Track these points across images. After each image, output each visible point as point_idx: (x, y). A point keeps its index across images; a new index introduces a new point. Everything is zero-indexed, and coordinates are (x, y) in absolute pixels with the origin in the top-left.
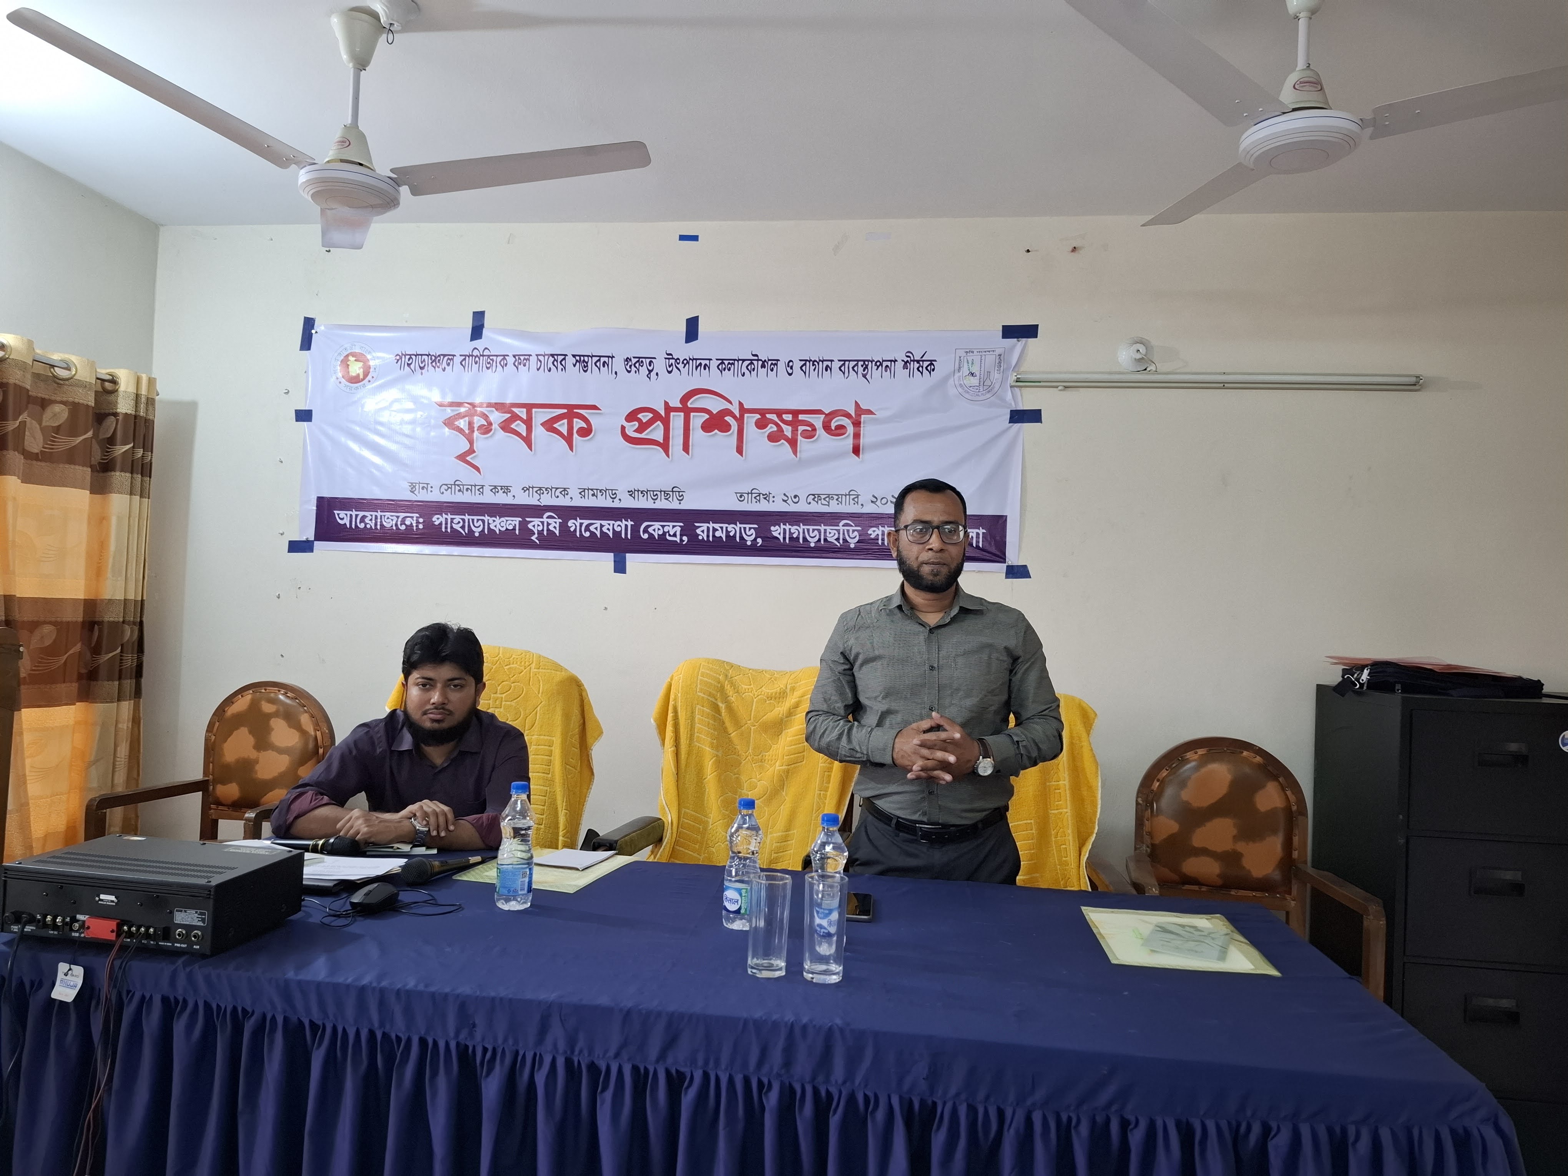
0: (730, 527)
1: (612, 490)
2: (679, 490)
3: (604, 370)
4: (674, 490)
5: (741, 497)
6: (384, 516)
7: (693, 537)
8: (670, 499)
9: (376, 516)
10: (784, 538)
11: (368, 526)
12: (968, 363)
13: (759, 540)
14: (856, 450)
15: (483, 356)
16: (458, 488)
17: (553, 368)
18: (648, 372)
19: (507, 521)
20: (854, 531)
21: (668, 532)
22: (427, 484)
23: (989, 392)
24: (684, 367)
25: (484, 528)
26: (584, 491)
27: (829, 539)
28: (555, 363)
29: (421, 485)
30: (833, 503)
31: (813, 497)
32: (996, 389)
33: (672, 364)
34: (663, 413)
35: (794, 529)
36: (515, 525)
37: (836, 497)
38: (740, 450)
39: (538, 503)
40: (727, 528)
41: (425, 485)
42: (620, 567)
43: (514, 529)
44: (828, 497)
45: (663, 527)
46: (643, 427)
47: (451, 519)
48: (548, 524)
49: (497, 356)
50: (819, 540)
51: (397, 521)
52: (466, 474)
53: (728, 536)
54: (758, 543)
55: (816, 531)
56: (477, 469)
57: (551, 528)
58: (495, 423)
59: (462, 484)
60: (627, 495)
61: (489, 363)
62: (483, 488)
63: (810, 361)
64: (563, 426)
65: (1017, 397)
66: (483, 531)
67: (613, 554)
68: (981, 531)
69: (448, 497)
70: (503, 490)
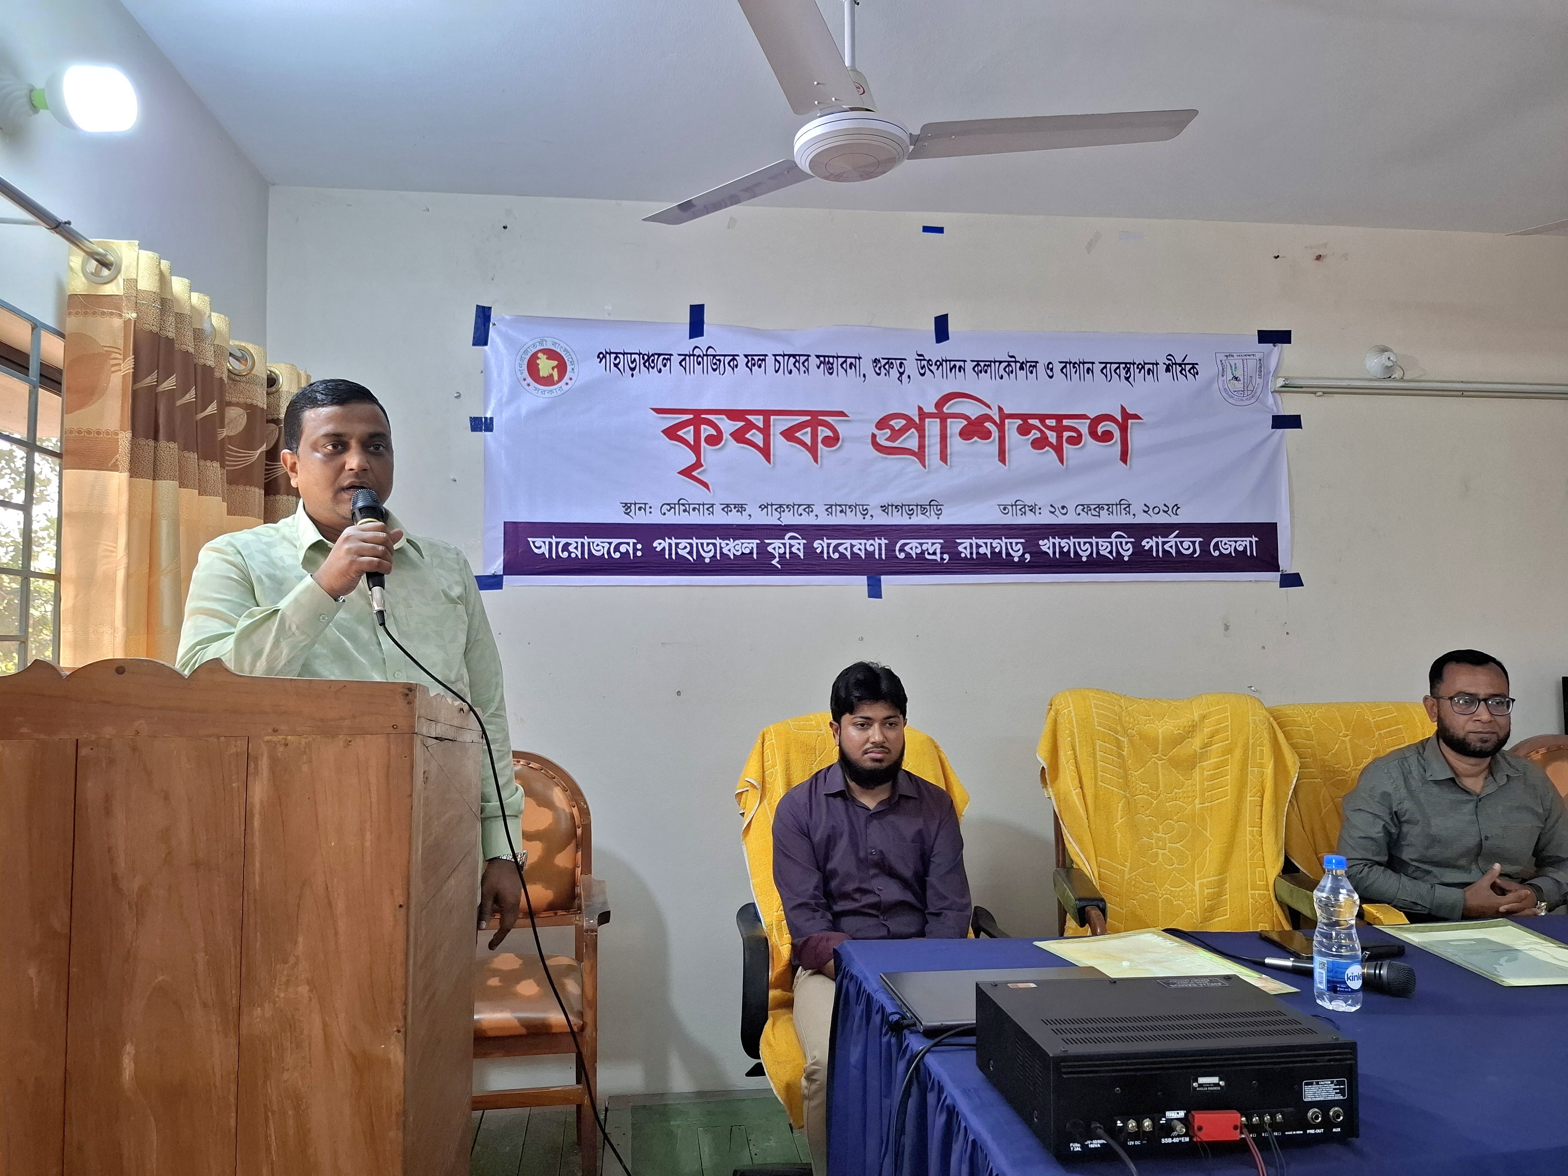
0: (995, 543)
1: (863, 505)
2: (937, 504)
3: (851, 372)
4: (932, 503)
5: (1004, 509)
6: (594, 543)
7: (956, 556)
8: (928, 514)
9: (583, 544)
10: (1054, 553)
11: (573, 555)
12: (1231, 367)
13: (1027, 556)
14: (1124, 457)
15: (707, 355)
16: (682, 508)
17: (794, 370)
18: (899, 375)
19: (742, 544)
20: (1127, 543)
21: (927, 549)
22: (645, 504)
23: (1253, 397)
24: (938, 369)
25: (715, 553)
26: (831, 507)
27: (1101, 552)
28: (797, 364)
29: (638, 506)
30: (1104, 513)
31: (1082, 507)
33: (924, 366)
34: (917, 420)
35: (1064, 542)
36: (752, 548)
37: (1106, 507)
38: (1002, 459)
39: (779, 523)
40: (991, 543)
41: (643, 506)
42: (875, 591)
43: (751, 553)
44: (1098, 507)
45: (921, 544)
46: (896, 434)
47: (676, 543)
48: (791, 546)
49: (725, 356)
50: (1091, 554)
51: (609, 548)
52: (692, 492)
53: (993, 553)
54: (1026, 559)
55: (1087, 544)
56: (706, 485)
57: (794, 550)
58: (726, 432)
59: (686, 502)
60: (880, 511)
61: (715, 364)
62: (712, 507)
63: (1070, 363)
64: (805, 435)
65: (1280, 402)
66: (715, 556)
67: (865, 577)
68: (1253, 539)
69: (671, 518)
70: (737, 509)
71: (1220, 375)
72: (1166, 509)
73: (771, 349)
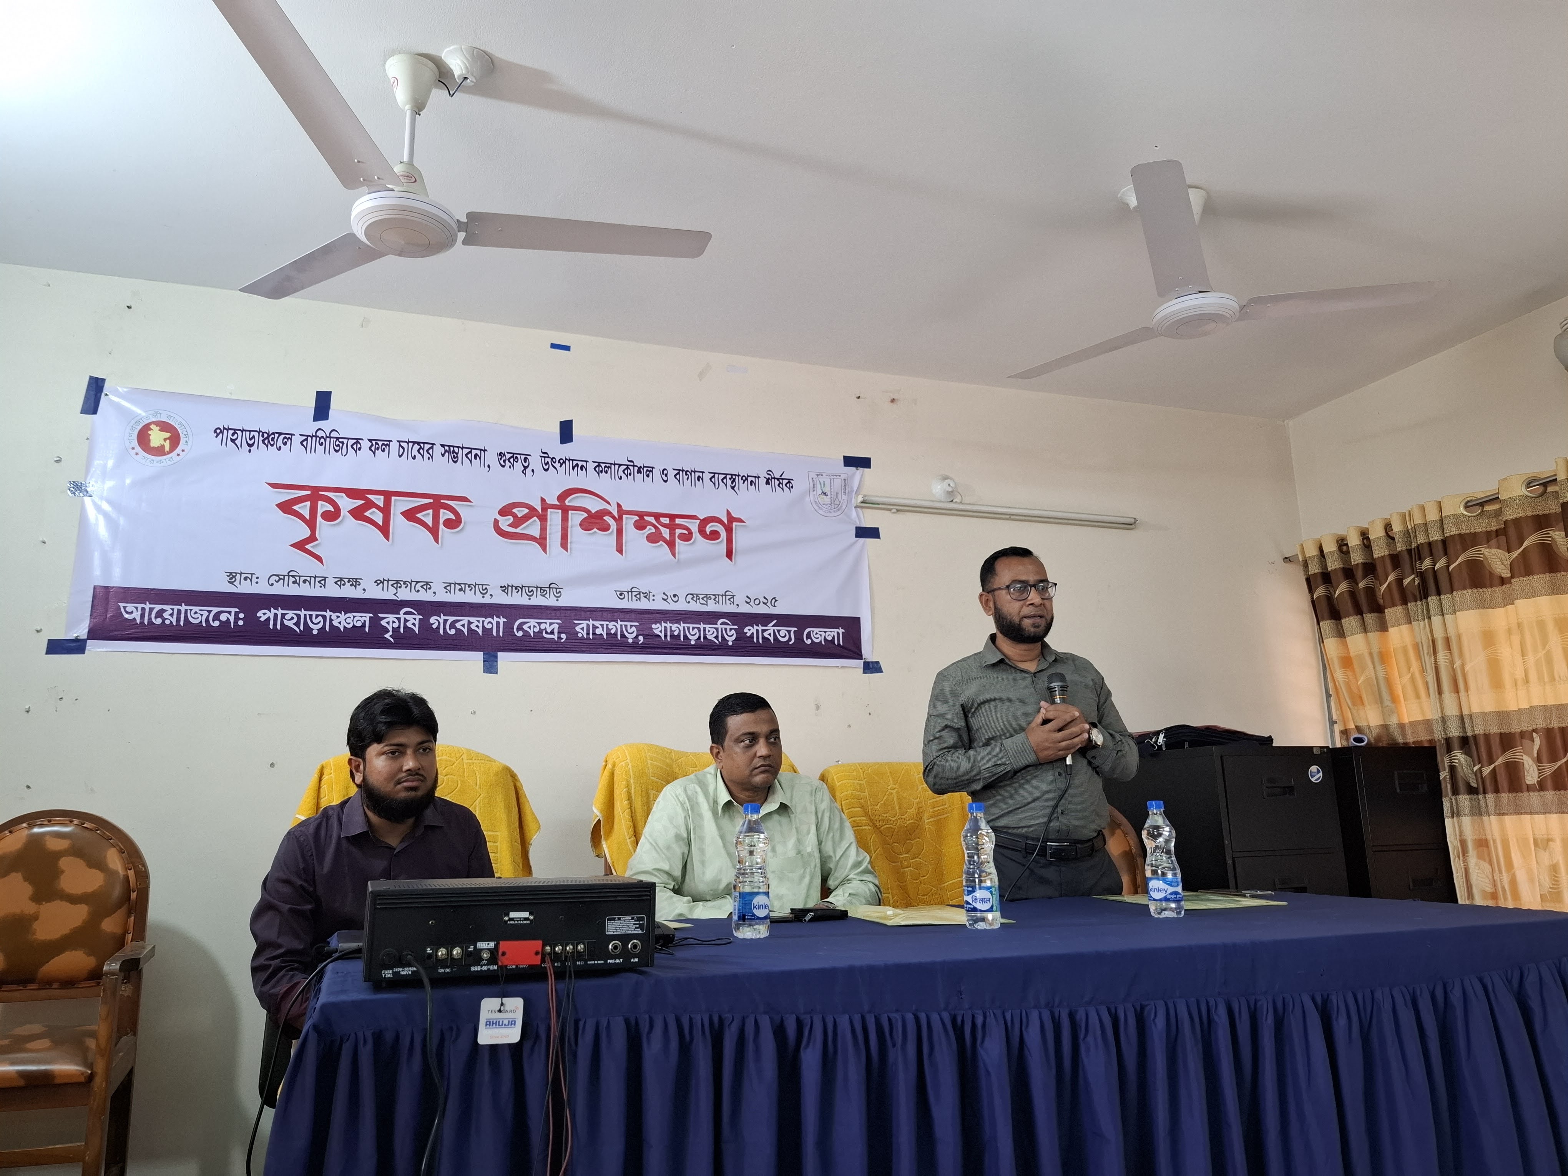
0: (611, 625)
1: (482, 585)
2: (557, 587)
3: (475, 461)
4: (551, 586)
5: (621, 594)
6: (191, 610)
7: (572, 634)
8: (547, 596)
9: (179, 611)
10: (666, 636)
11: (167, 622)
12: (820, 484)
14: (729, 554)
15: (330, 437)
16: (292, 579)
17: (418, 456)
18: (523, 468)
19: (354, 617)
20: (731, 629)
21: (545, 629)
22: (252, 574)
23: (839, 510)
24: (561, 466)
25: (324, 624)
26: (450, 586)
27: (708, 637)
28: (421, 451)
29: (243, 576)
30: (711, 602)
31: (692, 596)
32: (844, 507)
33: (548, 462)
34: (539, 509)
35: (674, 627)
36: (365, 621)
37: (713, 597)
38: (620, 550)
39: (395, 598)
40: (607, 625)
41: (250, 576)
42: (490, 666)
43: (363, 626)
44: (706, 597)
45: (539, 624)
46: (518, 522)
47: (282, 614)
48: (406, 621)
49: (348, 439)
50: (699, 638)
51: (208, 617)
52: (303, 564)
53: (609, 634)
54: (640, 641)
55: (696, 629)
56: (319, 559)
57: (409, 624)
58: (344, 509)
59: (298, 575)
60: (500, 590)
61: (338, 445)
62: (325, 580)
63: (683, 471)
64: (427, 517)
65: (862, 516)
66: (324, 628)
67: (482, 653)
68: (841, 631)
69: (279, 589)
70: (351, 583)
71: (812, 490)
72: (766, 601)
73: (394, 435)
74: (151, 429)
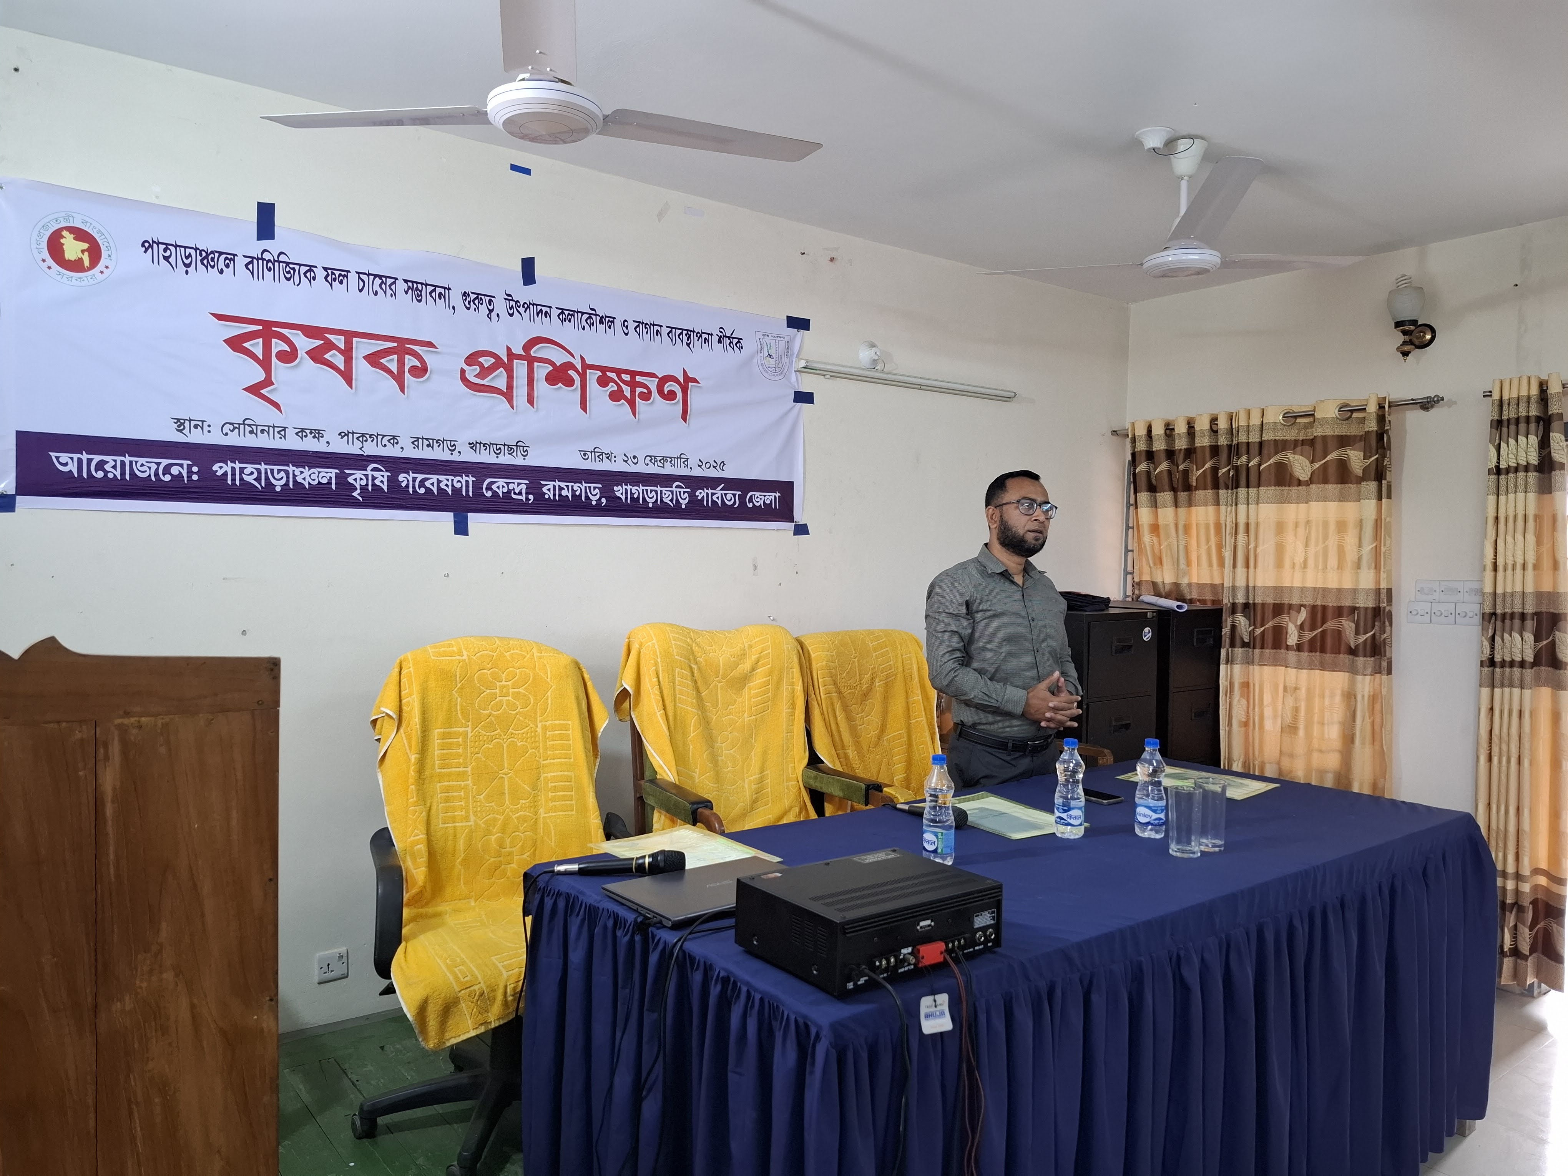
0: (576, 486)
1: (451, 441)
2: (524, 445)
3: (440, 302)
4: (518, 444)
5: (585, 455)
6: (138, 462)
7: (539, 496)
8: (514, 454)
9: (123, 462)
10: (626, 498)
11: (110, 476)
13: (604, 500)
14: (684, 416)
15: (279, 262)
16: (248, 429)
17: (380, 292)
18: (488, 312)
19: (319, 472)
20: (684, 492)
21: (514, 489)
22: (203, 422)
24: (525, 312)
25: (288, 481)
26: (417, 440)
27: (665, 500)
28: (383, 286)
29: (193, 423)
30: (667, 464)
31: (650, 458)
33: (512, 306)
34: (506, 360)
35: (634, 489)
36: (331, 477)
38: (584, 407)
39: (361, 453)
40: (572, 486)
41: (200, 423)
42: (461, 529)
43: (329, 483)
44: (663, 459)
45: (508, 484)
46: (485, 372)
47: (240, 468)
48: (374, 478)
49: (300, 265)
50: (656, 501)
51: (157, 470)
52: (259, 411)
53: (574, 495)
54: (602, 503)
55: (653, 492)
56: (277, 406)
57: (377, 482)
58: (301, 349)
59: (254, 423)
60: (468, 448)
61: (289, 272)
62: (284, 430)
63: (643, 323)
64: (391, 362)
65: (800, 378)
66: (287, 484)
67: (452, 514)
68: (778, 495)
69: (234, 440)
70: (313, 435)
72: (715, 465)
73: (353, 265)
74: (63, 237)
